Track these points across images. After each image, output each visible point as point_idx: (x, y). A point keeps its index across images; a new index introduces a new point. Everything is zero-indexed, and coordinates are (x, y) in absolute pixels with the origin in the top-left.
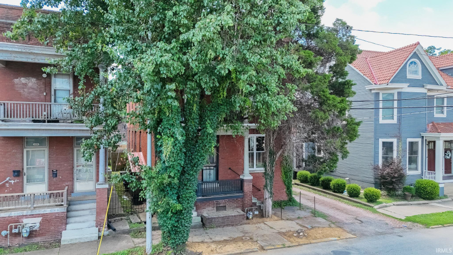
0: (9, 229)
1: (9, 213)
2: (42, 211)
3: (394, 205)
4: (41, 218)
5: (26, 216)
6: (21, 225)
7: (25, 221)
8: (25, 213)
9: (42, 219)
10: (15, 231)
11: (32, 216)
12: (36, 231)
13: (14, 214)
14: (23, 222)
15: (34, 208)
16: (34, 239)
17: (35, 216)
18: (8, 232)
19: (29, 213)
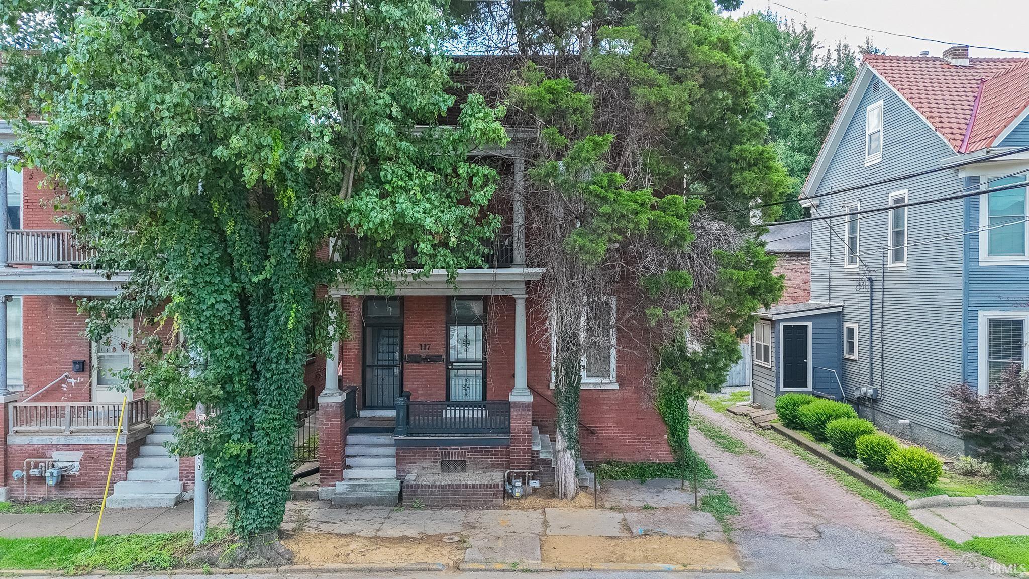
0: (25, 468)
1: (29, 438)
2: (82, 440)
3: (979, 502)
4: (83, 453)
5: (58, 447)
6: (44, 462)
7: (56, 455)
8: (55, 440)
9: (84, 456)
10: (34, 472)
11: (68, 447)
12: (74, 476)
13: (37, 441)
14: (51, 458)
15: (72, 432)
16: (70, 492)
17: (71, 447)
18: (24, 473)
19: (62, 441)
